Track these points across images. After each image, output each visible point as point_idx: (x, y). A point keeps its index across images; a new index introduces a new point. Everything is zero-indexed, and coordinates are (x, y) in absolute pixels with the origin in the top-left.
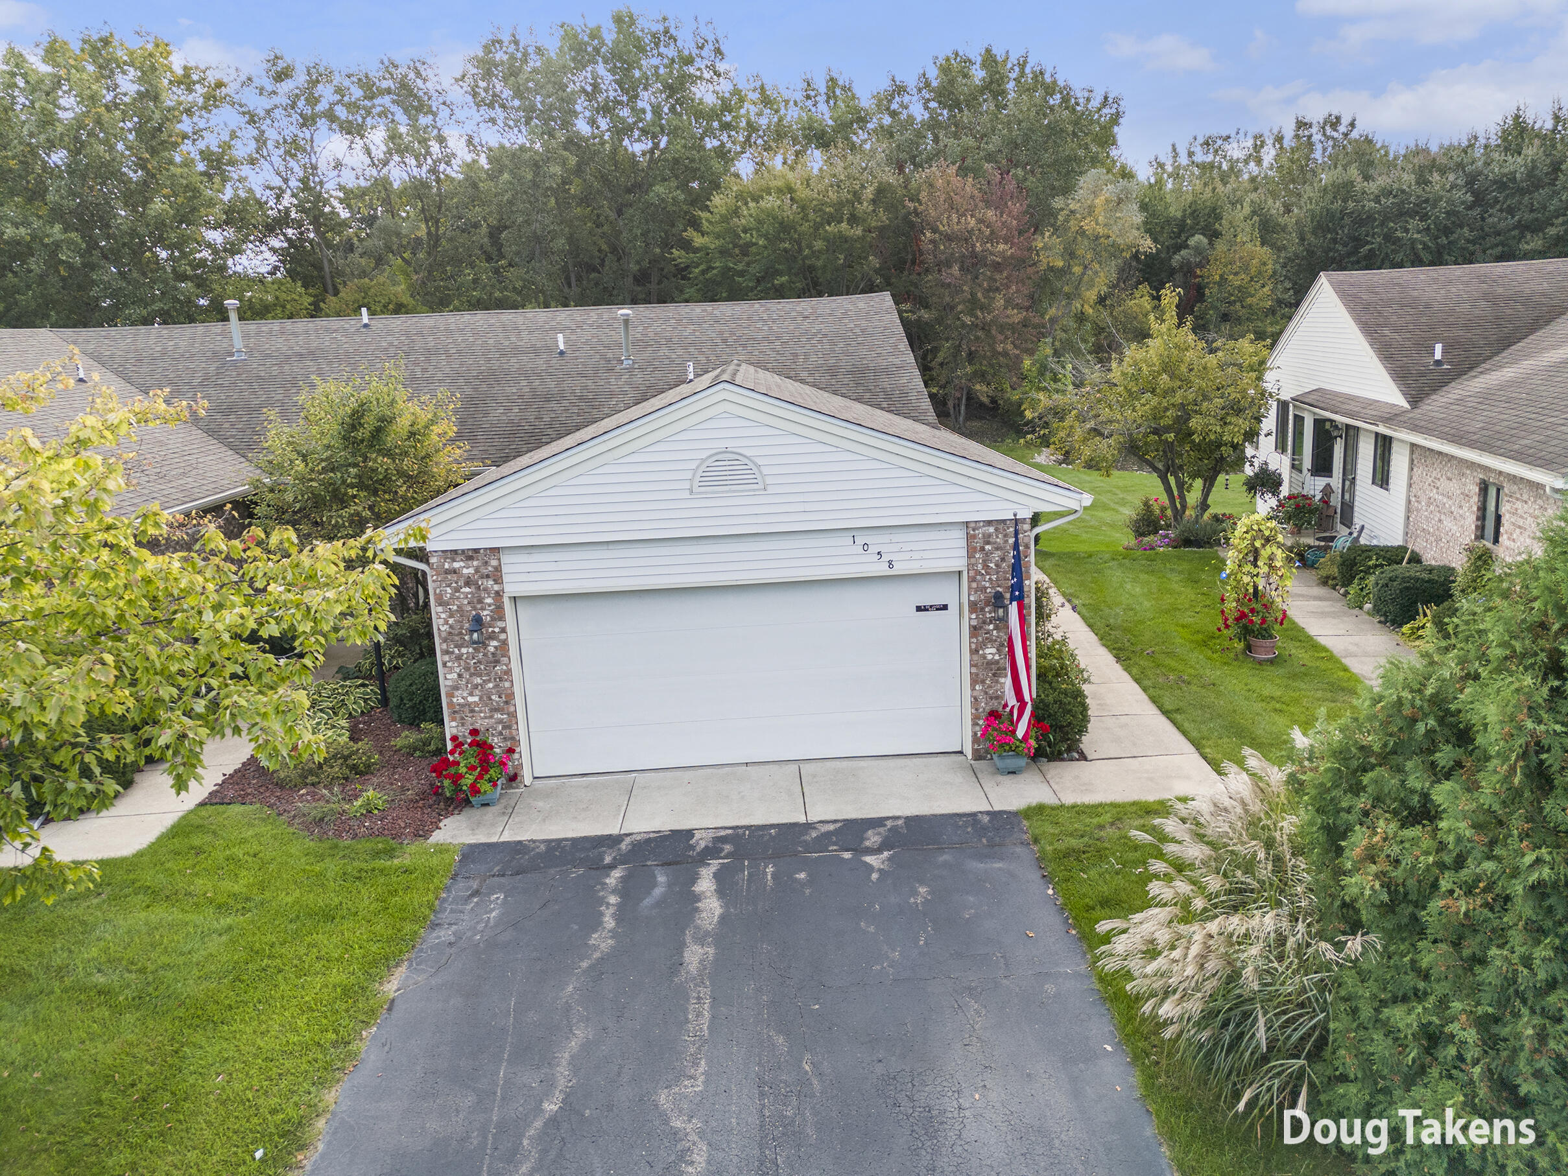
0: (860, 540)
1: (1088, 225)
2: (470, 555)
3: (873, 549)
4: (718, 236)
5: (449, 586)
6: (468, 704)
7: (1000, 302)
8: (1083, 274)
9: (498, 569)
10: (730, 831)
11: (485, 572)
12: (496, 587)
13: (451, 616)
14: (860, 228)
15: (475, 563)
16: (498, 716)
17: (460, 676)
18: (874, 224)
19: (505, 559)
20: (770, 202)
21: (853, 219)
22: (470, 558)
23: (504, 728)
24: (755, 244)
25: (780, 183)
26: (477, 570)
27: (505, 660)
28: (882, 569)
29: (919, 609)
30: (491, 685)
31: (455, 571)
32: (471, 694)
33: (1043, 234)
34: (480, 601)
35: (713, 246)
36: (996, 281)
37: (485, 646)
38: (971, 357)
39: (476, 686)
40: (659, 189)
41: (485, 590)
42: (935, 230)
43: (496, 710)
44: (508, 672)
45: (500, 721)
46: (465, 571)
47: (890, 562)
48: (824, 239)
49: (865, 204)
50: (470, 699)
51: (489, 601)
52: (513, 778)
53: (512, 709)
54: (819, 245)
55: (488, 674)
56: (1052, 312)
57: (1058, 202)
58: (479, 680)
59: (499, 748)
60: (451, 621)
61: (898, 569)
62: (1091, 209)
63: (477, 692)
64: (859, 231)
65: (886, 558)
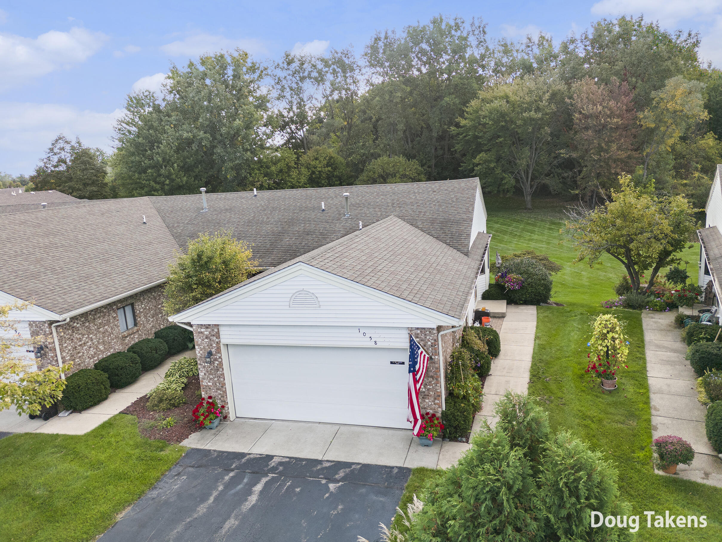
0: (362, 331)
1: (670, 106)
2: (207, 327)
3: (368, 336)
4: (472, 120)
5: (200, 338)
6: (208, 386)
7: (614, 147)
8: (666, 131)
9: (218, 333)
10: (288, 459)
11: (213, 334)
12: (217, 340)
13: (201, 350)
14: (541, 114)
15: (209, 330)
16: (219, 392)
17: (205, 374)
18: (548, 111)
19: (221, 329)
20: (496, 104)
21: (538, 109)
22: (207, 328)
23: (221, 397)
24: (488, 124)
25: (502, 94)
26: (210, 333)
27: (221, 370)
28: (371, 344)
29: (392, 363)
30: (216, 379)
31: (202, 333)
32: (209, 382)
33: (644, 111)
34: (211, 345)
35: (469, 125)
36: (613, 137)
37: (214, 363)
38: (598, 175)
39: (211, 379)
40: (447, 99)
41: (213, 341)
42: (580, 113)
43: (218, 389)
44: (223, 374)
45: (220, 394)
46: (206, 333)
47: (375, 342)
48: (522, 120)
49: (544, 102)
50: (209, 384)
51: (214, 345)
52: (225, 418)
53: (224, 390)
54: (519, 122)
55: (215, 375)
56: (648, 150)
57: (653, 94)
58: (211, 377)
59: (219, 404)
60: (201, 352)
61: (379, 345)
62: (673, 97)
63: (211, 381)
64: (540, 115)
65: (373, 340)
